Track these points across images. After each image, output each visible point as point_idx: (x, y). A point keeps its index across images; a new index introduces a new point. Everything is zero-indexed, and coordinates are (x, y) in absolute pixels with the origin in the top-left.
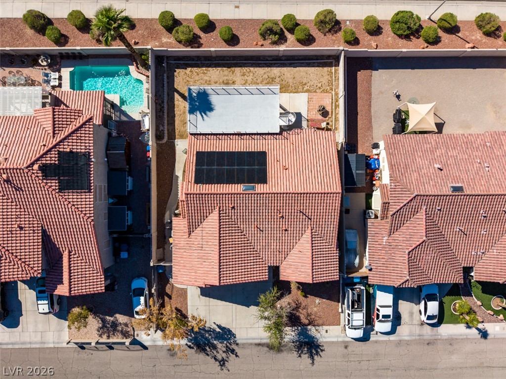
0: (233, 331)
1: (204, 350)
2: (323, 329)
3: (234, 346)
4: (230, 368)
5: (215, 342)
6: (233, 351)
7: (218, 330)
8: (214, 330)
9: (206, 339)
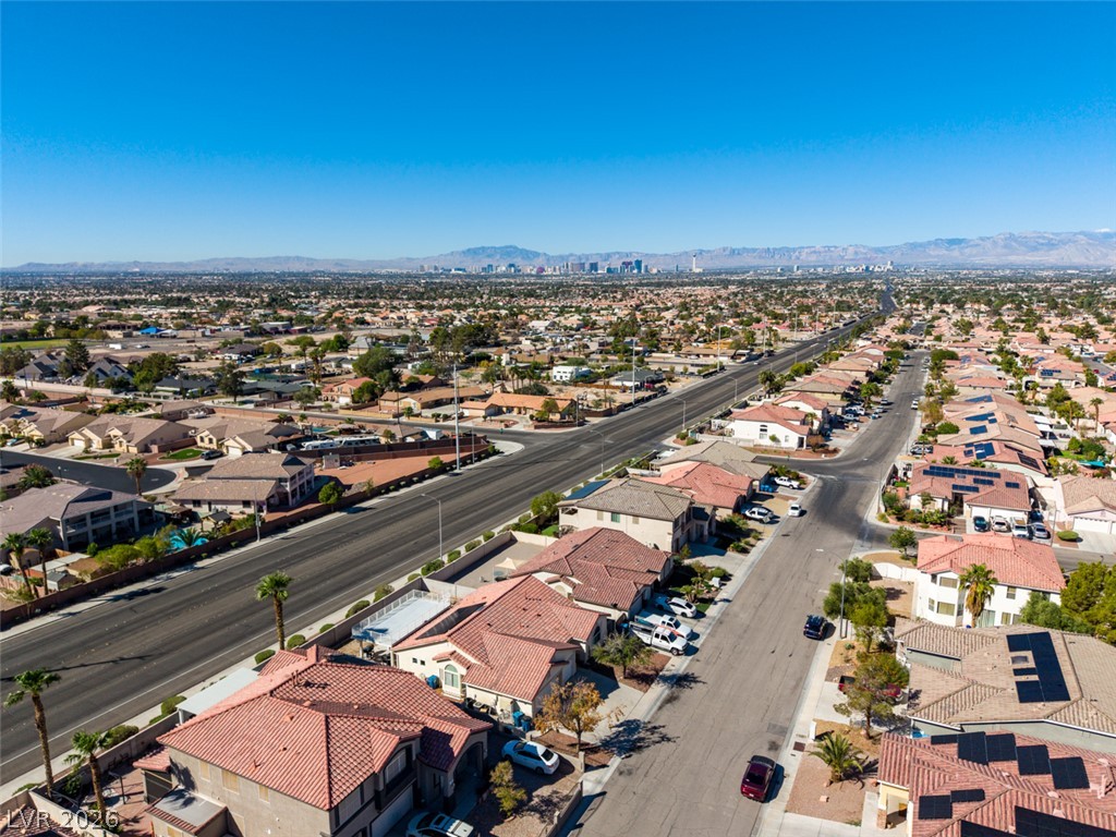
0: (631, 718)
1: (640, 747)
2: (668, 666)
3: (650, 726)
4: (676, 735)
5: (635, 737)
6: (655, 728)
7: (621, 729)
8: (620, 732)
9: (625, 741)
